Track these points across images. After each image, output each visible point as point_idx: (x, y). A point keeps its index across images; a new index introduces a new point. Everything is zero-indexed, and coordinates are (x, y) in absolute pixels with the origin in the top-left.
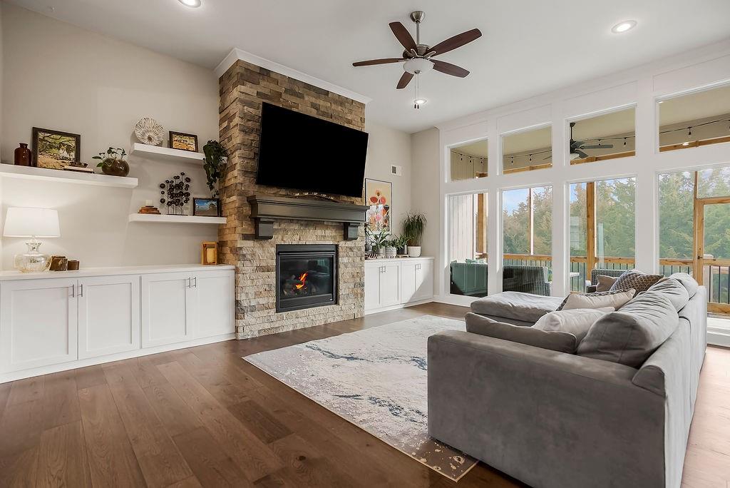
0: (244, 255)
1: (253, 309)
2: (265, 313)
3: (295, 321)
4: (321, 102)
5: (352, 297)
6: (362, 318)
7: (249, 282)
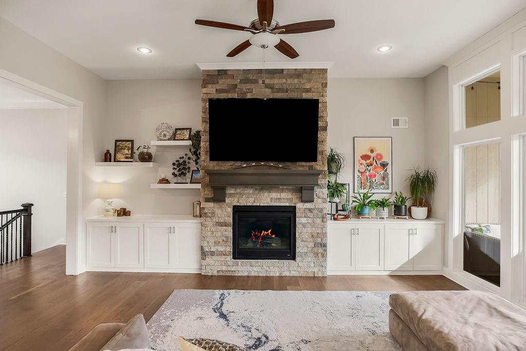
0: (206, 213)
1: (212, 253)
2: (222, 258)
3: (250, 269)
4: (276, 81)
5: (312, 255)
6: (324, 278)
7: (210, 233)
